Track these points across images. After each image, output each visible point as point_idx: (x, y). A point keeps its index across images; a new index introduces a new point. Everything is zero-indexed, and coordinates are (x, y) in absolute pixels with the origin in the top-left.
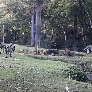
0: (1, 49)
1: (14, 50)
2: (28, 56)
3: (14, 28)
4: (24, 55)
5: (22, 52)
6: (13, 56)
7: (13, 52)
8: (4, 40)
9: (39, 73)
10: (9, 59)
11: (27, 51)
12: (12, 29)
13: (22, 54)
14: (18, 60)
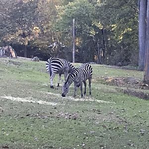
0: (60, 75)
1: (90, 78)
2: (125, 92)
3: (99, 25)
4: (115, 90)
5: (114, 83)
6: (88, 91)
7: (88, 83)
8: (74, 55)
9: (143, 134)
10: (77, 100)
11: (126, 81)
12: (95, 27)
13: (112, 88)
14: (99, 101)
